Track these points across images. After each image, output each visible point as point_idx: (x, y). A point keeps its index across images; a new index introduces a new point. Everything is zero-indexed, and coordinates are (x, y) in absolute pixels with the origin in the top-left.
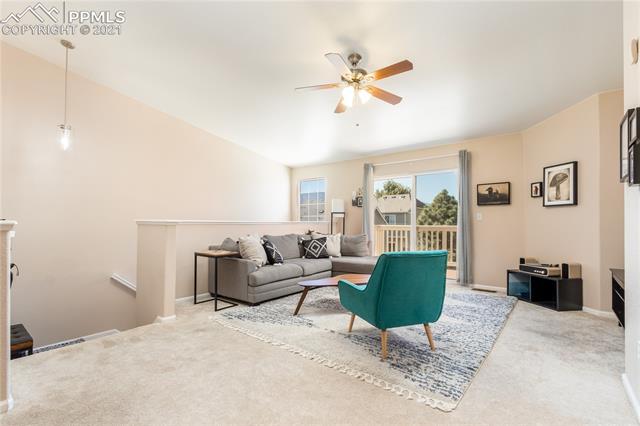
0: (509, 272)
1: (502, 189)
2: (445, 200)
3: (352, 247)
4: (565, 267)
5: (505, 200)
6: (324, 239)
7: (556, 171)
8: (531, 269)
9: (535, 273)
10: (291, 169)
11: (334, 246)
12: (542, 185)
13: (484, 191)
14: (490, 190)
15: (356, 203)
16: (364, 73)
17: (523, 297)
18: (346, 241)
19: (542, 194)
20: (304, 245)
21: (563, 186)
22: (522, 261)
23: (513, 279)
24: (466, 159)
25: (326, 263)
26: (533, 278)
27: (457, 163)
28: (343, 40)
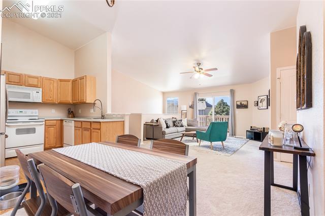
0: (247, 131)
1: (245, 103)
2: (222, 104)
3: (191, 123)
4: (264, 128)
5: (246, 107)
6: (181, 120)
7: (262, 98)
8: (254, 130)
9: (255, 131)
10: (164, 93)
11: (185, 123)
12: (258, 102)
13: (239, 103)
14: (241, 103)
15: (191, 107)
16: (202, 69)
17: (252, 139)
18: (189, 121)
19: (258, 105)
20: (174, 122)
21: (264, 103)
22: (251, 127)
23: (248, 133)
24: (232, 92)
25: (183, 129)
26: (255, 133)
27: (229, 93)
28: (196, 60)
